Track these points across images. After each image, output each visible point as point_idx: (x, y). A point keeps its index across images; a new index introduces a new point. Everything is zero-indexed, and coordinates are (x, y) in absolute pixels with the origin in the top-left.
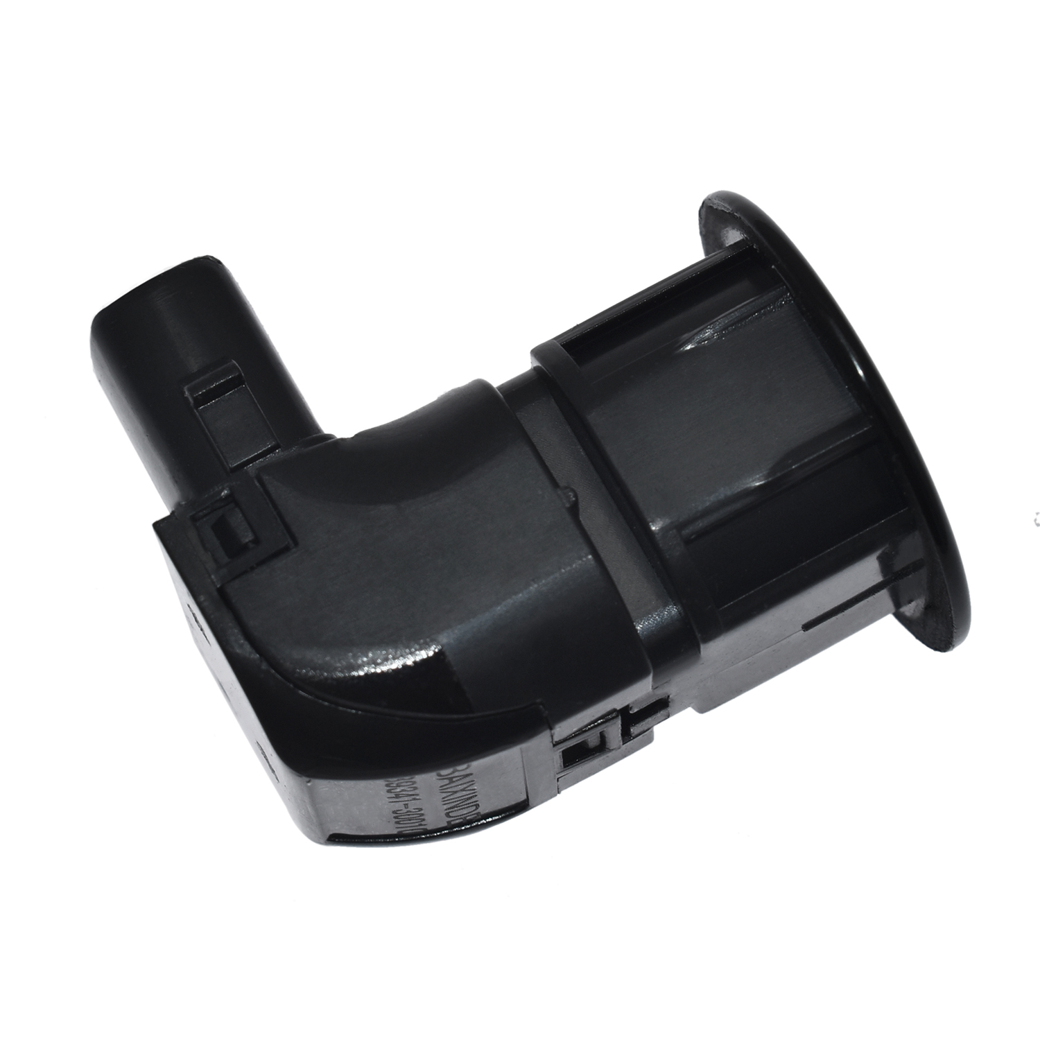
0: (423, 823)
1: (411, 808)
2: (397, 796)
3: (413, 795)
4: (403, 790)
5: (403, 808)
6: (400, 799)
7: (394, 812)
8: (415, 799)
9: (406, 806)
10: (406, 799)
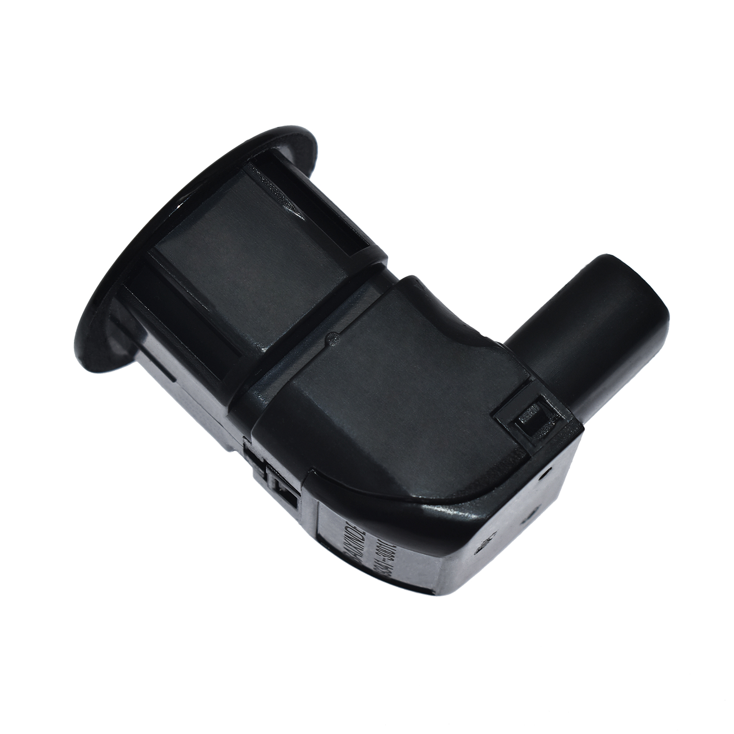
0: (379, 545)
1: (382, 557)
2: (387, 568)
3: (378, 563)
4: (383, 569)
5: (386, 560)
6: (385, 565)
7: (393, 560)
8: (378, 561)
9: (384, 560)
10: (383, 564)
